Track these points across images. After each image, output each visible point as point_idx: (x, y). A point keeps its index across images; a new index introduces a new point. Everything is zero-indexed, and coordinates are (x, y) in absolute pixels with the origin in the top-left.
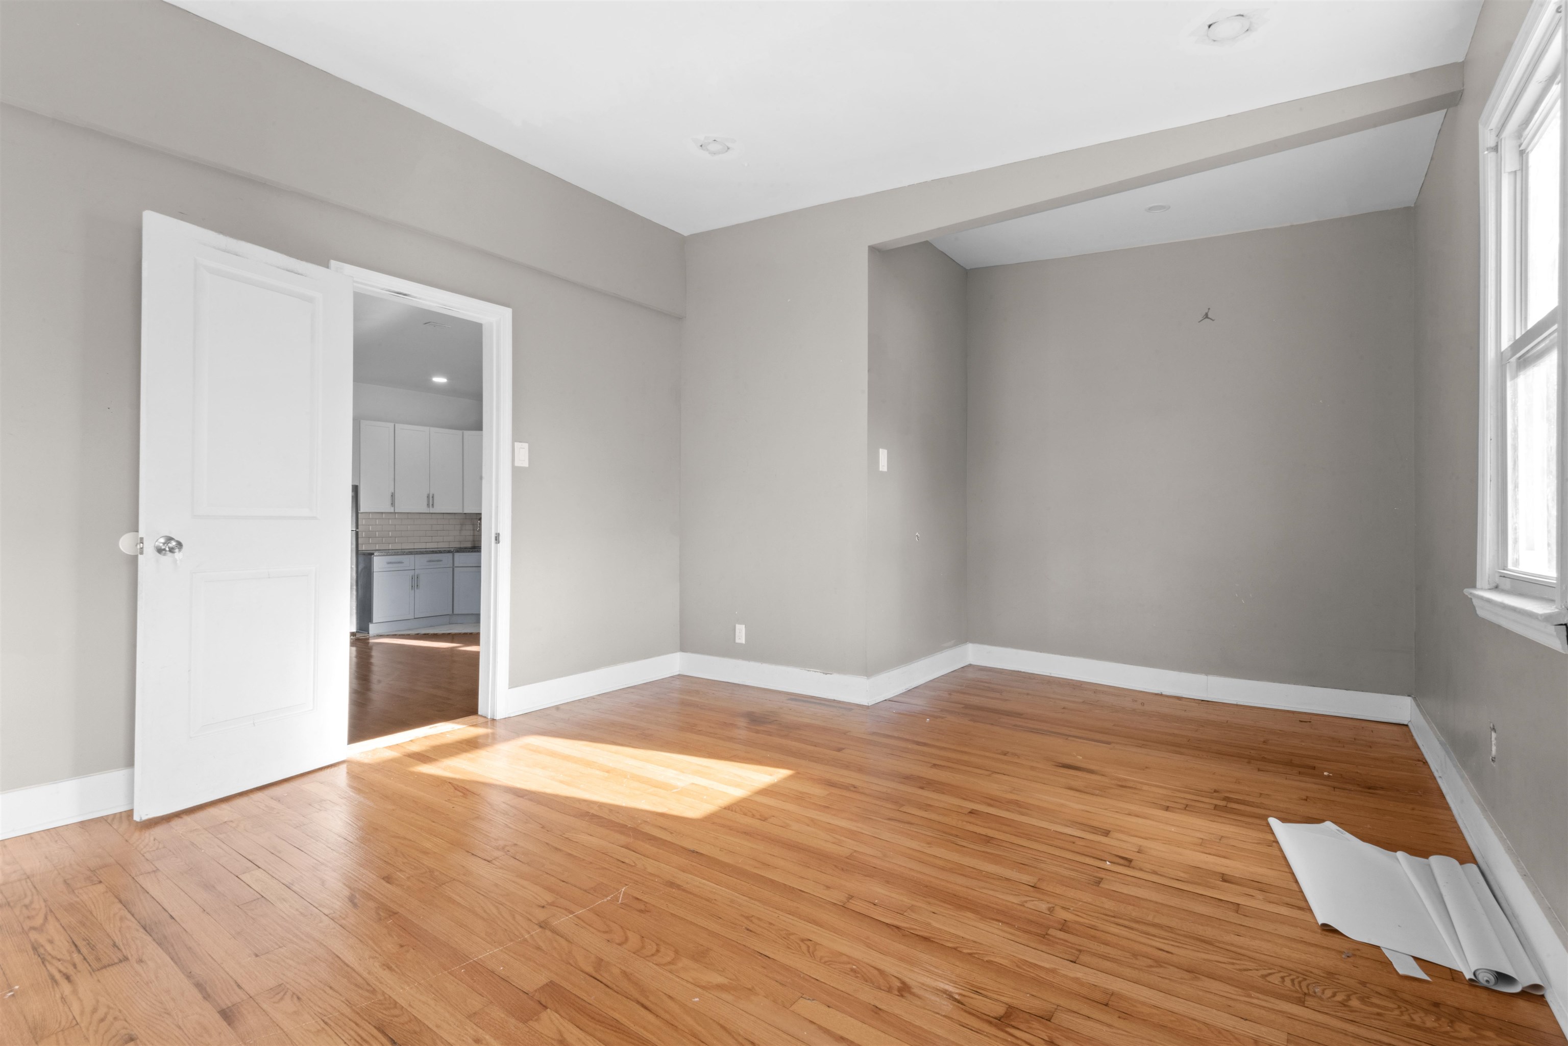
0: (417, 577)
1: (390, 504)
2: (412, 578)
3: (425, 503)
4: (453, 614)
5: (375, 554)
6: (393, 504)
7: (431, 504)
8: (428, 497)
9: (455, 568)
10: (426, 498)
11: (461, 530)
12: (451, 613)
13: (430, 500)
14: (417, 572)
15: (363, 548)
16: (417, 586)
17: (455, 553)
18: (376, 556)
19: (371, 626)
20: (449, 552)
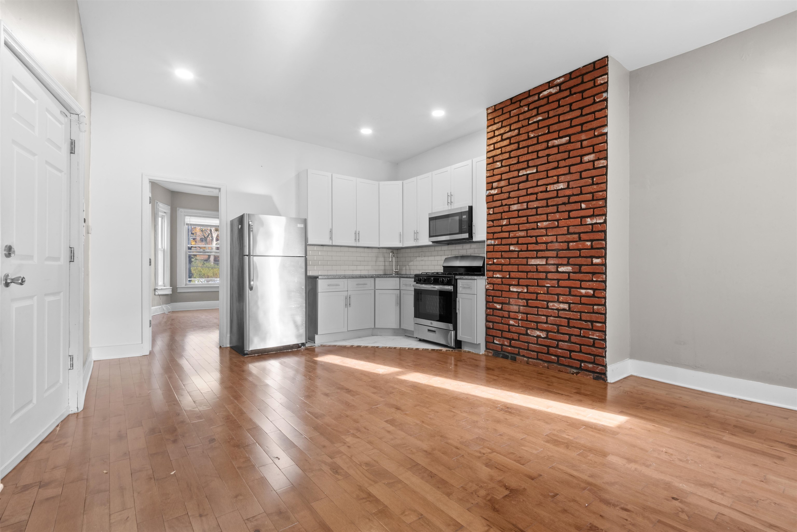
0: (350, 298)
1: (329, 238)
2: (346, 298)
3: (354, 238)
4: (375, 328)
5: (319, 278)
6: (331, 238)
7: (357, 239)
8: (355, 233)
9: (376, 290)
10: (354, 235)
11: (376, 261)
12: (373, 327)
13: (357, 235)
14: (349, 293)
15: (310, 273)
16: (350, 304)
17: (376, 278)
18: (320, 279)
19: (316, 336)
20: (372, 277)
